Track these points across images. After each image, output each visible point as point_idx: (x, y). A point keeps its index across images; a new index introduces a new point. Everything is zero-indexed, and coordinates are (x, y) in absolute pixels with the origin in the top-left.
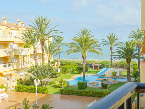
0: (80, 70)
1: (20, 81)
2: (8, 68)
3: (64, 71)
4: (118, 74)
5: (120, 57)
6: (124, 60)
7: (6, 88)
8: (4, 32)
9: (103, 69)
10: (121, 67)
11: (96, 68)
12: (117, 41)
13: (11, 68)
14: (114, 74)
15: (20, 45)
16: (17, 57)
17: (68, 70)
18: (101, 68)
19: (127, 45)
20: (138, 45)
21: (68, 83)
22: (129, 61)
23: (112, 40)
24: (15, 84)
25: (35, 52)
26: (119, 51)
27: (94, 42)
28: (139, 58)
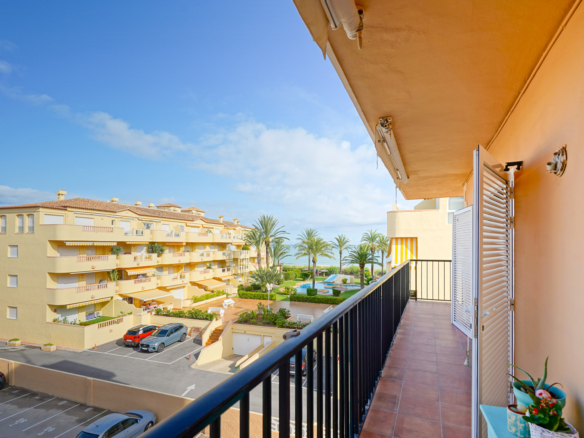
0: (305, 275)
1: (241, 288)
2: (226, 273)
3: (286, 278)
4: (348, 281)
5: (352, 262)
6: (357, 266)
7: (228, 295)
8: (221, 232)
9: (332, 276)
10: (351, 273)
11: (321, 274)
12: (347, 244)
13: (230, 273)
14: (344, 282)
15: (238, 246)
16: (236, 260)
17: (291, 276)
18: (328, 274)
19: (361, 248)
20: (372, 249)
21: (295, 290)
22: (362, 266)
23: (341, 242)
24: (235, 290)
25: (259, 255)
26: (351, 255)
27: (326, 246)
28: (373, 263)
